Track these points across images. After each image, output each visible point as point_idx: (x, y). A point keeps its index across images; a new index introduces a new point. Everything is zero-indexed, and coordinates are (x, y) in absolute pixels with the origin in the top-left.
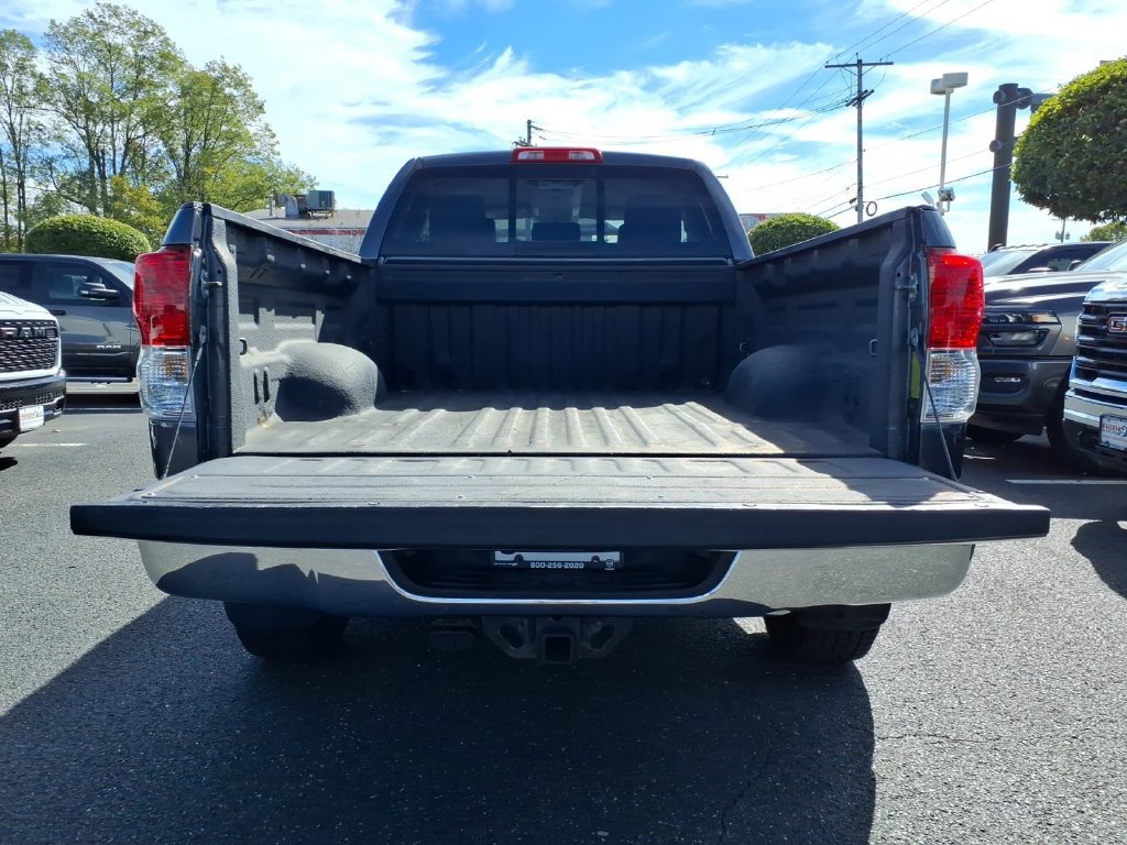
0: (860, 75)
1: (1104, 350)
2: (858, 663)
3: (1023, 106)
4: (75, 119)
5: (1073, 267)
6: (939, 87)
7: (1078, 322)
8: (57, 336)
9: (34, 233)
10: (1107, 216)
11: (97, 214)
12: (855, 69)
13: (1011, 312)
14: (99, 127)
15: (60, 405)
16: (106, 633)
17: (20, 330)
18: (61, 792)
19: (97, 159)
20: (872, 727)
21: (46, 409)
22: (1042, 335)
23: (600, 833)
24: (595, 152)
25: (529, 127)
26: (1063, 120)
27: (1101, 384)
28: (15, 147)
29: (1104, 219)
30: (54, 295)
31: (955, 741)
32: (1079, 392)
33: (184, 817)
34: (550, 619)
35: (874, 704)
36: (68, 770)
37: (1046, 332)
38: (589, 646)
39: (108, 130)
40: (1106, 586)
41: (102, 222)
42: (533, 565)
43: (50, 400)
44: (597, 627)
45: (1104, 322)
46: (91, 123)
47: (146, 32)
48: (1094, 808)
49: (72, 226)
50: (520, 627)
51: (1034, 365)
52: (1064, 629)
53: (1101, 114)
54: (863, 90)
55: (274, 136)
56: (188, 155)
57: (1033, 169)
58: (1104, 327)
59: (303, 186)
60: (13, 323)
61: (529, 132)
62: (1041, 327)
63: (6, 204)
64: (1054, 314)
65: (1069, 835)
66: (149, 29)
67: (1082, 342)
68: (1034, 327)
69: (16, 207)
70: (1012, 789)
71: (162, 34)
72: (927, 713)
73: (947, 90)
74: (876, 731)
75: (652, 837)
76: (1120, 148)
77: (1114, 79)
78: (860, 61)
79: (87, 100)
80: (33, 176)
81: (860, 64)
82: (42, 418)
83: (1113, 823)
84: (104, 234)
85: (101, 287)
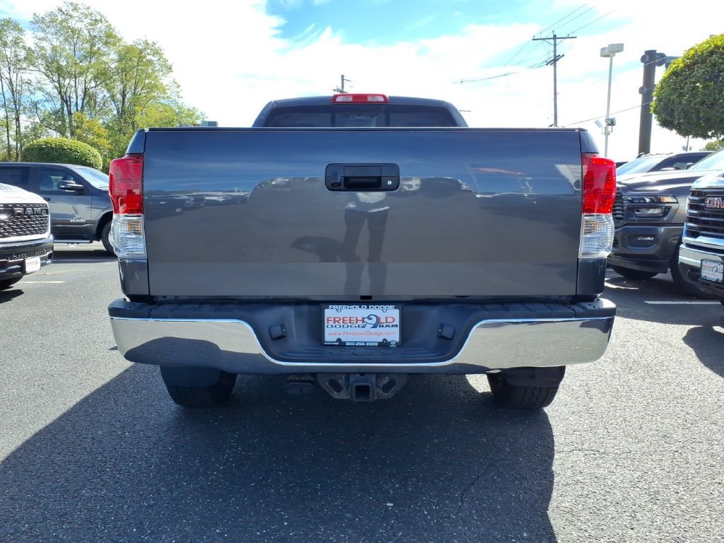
0: (555, 45)
1: (703, 218)
2: (547, 409)
3: (660, 64)
4: (51, 76)
5: (688, 167)
6: (606, 52)
7: (688, 202)
8: (47, 214)
9: (27, 150)
10: (713, 135)
11: (67, 137)
12: (552, 41)
13: (648, 196)
14: (67, 81)
15: (50, 257)
16: (86, 393)
17: (25, 210)
18: (67, 481)
19: (66, 102)
20: (554, 446)
21: (42, 259)
22: (667, 210)
23: (388, 504)
24: (384, 96)
25: (343, 80)
26: (684, 73)
27: (702, 240)
28: (13, 95)
29: (711, 137)
30: (43, 188)
31: (603, 453)
32: (689, 245)
33: (141, 495)
34: (358, 375)
35: (555, 432)
36: (69, 470)
37: (669, 208)
38: (381, 392)
39: (73, 83)
40: (702, 365)
41: (69, 141)
42: (347, 344)
43: (44, 253)
44: (386, 380)
45: (703, 201)
46: (61, 79)
47: (96, 20)
48: (684, 491)
49: (51, 145)
50: (340, 380)
51: (662, 229)
52: (674, 389)
53: (709, 69)
54: (557, 55)
55: (179, 86)
56: (124, 99)
57: (665, 105)
58: (703, 204)
59: (197, 118)
60: (21, 205)
61: (343, 83)
62: (667, 205)
63: (8, 131)
64: (674, 197)
65: (669, 505)
66: (98, 18)
67: (691, 214)
68: (662, 205)
69: (14, 133)
70: (637, 480)
71: (107, 22)
72: (587, 438)
73: (612, 54)
74: (556, 448)
75: (419, 506)
76: (720, 92)
77: (717, 47)
78: (555, 36)
79: (58, 64)
80: (25, 113)
81: (555, 37)
82: (40, 265)
83: (696, 499)
84: (71, 150)
85: (73, 183)
